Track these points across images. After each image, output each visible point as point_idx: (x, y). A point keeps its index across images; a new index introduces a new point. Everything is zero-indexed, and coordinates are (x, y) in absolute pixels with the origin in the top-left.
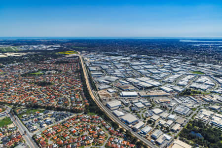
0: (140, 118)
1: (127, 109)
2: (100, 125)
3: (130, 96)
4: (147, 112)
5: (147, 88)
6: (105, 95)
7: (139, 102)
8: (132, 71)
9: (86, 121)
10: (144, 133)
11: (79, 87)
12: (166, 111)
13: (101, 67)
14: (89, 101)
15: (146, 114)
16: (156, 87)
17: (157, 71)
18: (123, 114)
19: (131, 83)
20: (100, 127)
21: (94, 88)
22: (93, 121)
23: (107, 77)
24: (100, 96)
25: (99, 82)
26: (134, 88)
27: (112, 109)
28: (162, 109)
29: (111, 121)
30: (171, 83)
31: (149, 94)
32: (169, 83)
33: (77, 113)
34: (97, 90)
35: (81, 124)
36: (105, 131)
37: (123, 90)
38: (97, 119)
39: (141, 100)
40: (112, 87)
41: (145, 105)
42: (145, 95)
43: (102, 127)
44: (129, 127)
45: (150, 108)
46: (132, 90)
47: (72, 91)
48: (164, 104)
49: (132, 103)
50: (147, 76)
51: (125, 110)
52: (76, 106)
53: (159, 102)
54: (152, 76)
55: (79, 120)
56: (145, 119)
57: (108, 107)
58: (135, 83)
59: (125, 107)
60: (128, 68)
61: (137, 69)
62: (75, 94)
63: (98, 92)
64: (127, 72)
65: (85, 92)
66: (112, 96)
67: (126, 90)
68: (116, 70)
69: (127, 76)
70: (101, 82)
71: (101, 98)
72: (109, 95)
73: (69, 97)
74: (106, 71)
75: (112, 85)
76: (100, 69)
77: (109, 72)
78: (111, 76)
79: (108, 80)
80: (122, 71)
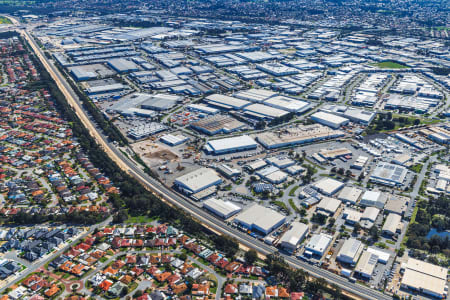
0: (288, 213)
1: (242, 189)
2: (178, 250)
3: (237, 150)
4: (303, 194)
5: (276, 121)
6: (157, 155)
7: (269, 164)
8: (211, 72)
9: (131, 246)
10: (317, 255)
11: (61, 136)
12: (350, 182)
13: (110, 66)
14: (115, 181)
15: (301, 197)
16: (299, 114)
17: (284, 69)
18: (236, 208)
19: (223, 110)
20: (183, 258)
21: (113, 136)
22: (152, 241)
23: (143, 97)
24: (145, 160)
25: (125, 116)
26: (237, 124)
27: (197, 196)
28: (338, 179)
29: (209, 232)
30: (333, 100)
31: (287, 139)
32: (328, 100)
33: (90, 223)
34: (126, 143)
35: (119, 258)
36: (202, 265)
37: (209, 134)
38: (163, 236)
39: (272, 160)
40: (170, 127)
41: (290, 173)
42: (279, 142)
43: (189, 258)
44: (267, 243)
45: (306, 180)
46: (234, 130)
47: (43, 153)
48: (339, 165)
49: (251, 171)
50: (262, 85)
51: (236, 195)
52: (79, 201)
53: (322, 160)
54: (277, 84)
55: (105, 246)
56: (303, 213)
57: (183, 192)
58: (234, 109)
59: (234, 186)
60: (198, 64)
61: (227, 66)
62: (56, 163)
63: (131, 147)
64: (200, 76)
65: (89, 154)
66: (180, 155)
67: (217, 133)
68: (163, 73)
69: (206, 90)
70: (130, 115)
71: (149, 166)
72: (172, 154)
73: (40, 176)
74: (134, 79)
75: (169, 120)
76: (111, 72)
77: (142, 79)
78: (155, 92)
79: (149, 108)
80: (183, 74)
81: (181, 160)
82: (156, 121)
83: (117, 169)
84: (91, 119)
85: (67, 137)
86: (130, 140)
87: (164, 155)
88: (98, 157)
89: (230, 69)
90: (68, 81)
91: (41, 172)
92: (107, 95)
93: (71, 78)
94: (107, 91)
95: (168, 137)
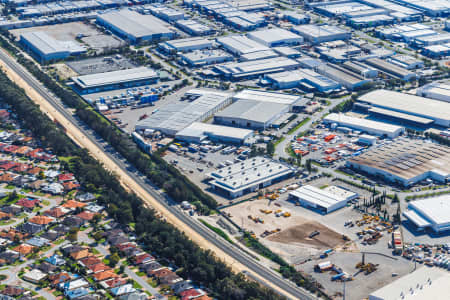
6: (295, 235)
8: (346, 38)
13: (105, 28)
19: (413, 128)
21: (178, 191)
23: (211, 98)
24: (274, 247)
25: (185, 142)
40: (303, 168)
47: (27, 230)
58: (436, 124)
60: (307, 21)
61: (377, 24)
62: (65, 253)
63: (228, 217)
64: (324, 49)
65: (137, 233)
66: (351, 234)
67: (421, 182)
68: (233, 41)
69: (353, 81)
70: (196, 140)
71: (289, 262)
72: (331, 233)
73: (40, 285)
74: (172, 56)
75: (291, 150)
76: (112, 42)
77: (191, 57)
78: (233, 85)
79: (234, 123)
80: (282, 43)
81: (357, 247)
82: (261, 153)
83: (222, 271)
84: (107, 150)
85: (67, 191)
86: (219, 200)
87: (314, 235)
88: (164, 239)
89: (387, 31)
90: (22, 61)
91: (38, 275)
92: (123, 92)
93: (26, 56)
94: (121, 86)
95: (308, 192)
